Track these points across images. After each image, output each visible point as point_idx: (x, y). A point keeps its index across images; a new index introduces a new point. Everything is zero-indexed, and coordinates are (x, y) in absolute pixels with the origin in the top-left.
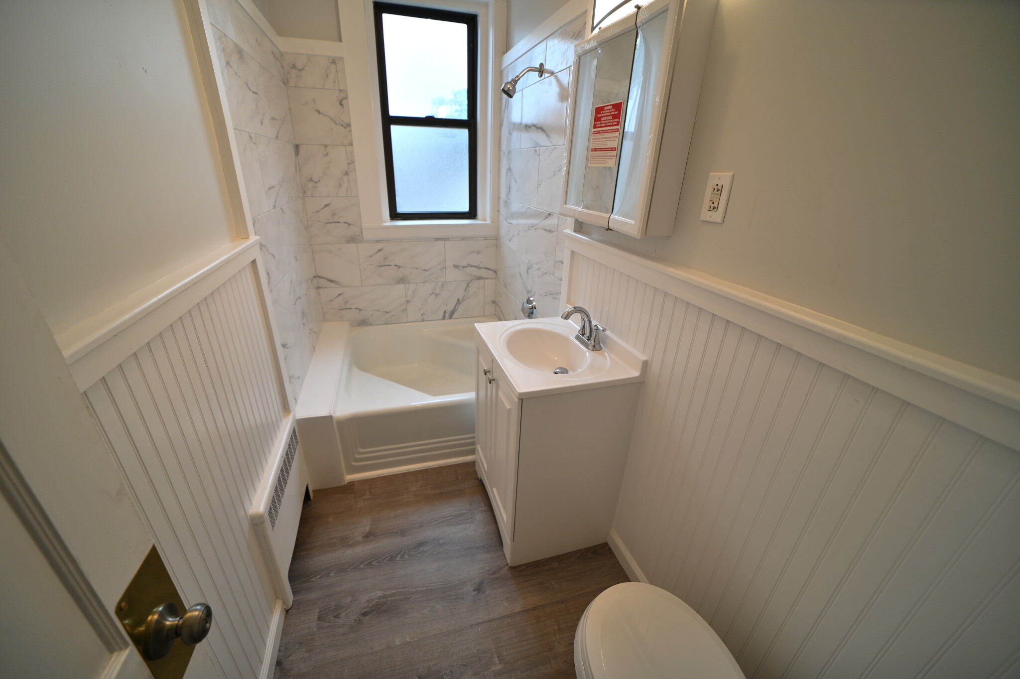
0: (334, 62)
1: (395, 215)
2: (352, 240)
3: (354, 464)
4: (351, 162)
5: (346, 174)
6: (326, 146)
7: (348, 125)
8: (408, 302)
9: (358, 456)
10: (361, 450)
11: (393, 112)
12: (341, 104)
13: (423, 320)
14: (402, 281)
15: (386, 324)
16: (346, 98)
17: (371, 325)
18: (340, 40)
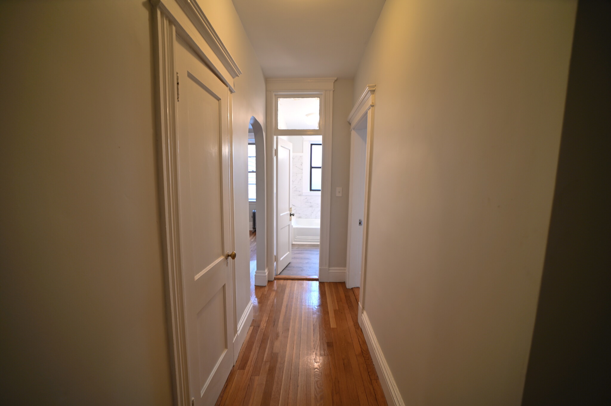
0: (301, 157)
1: (311, 190)
2: (300, 195)
3: (295, 240)
4: (302, 177)
5: (301, 180)
6: (297, 174)
7: (302, 169)
8: (312, 213)
9: (296, 238)
10: (297, 236)
11: (313, 166)
12: (301, 165)
13: (316, 218)
14: (311, 206)
15: (306, 218)
16: (302, 164)
17: (302, 218)
18: (303, 152)
